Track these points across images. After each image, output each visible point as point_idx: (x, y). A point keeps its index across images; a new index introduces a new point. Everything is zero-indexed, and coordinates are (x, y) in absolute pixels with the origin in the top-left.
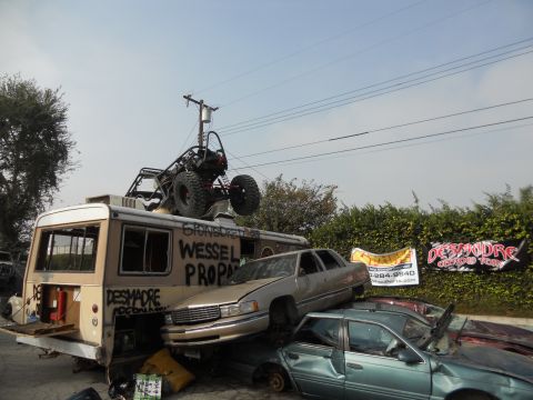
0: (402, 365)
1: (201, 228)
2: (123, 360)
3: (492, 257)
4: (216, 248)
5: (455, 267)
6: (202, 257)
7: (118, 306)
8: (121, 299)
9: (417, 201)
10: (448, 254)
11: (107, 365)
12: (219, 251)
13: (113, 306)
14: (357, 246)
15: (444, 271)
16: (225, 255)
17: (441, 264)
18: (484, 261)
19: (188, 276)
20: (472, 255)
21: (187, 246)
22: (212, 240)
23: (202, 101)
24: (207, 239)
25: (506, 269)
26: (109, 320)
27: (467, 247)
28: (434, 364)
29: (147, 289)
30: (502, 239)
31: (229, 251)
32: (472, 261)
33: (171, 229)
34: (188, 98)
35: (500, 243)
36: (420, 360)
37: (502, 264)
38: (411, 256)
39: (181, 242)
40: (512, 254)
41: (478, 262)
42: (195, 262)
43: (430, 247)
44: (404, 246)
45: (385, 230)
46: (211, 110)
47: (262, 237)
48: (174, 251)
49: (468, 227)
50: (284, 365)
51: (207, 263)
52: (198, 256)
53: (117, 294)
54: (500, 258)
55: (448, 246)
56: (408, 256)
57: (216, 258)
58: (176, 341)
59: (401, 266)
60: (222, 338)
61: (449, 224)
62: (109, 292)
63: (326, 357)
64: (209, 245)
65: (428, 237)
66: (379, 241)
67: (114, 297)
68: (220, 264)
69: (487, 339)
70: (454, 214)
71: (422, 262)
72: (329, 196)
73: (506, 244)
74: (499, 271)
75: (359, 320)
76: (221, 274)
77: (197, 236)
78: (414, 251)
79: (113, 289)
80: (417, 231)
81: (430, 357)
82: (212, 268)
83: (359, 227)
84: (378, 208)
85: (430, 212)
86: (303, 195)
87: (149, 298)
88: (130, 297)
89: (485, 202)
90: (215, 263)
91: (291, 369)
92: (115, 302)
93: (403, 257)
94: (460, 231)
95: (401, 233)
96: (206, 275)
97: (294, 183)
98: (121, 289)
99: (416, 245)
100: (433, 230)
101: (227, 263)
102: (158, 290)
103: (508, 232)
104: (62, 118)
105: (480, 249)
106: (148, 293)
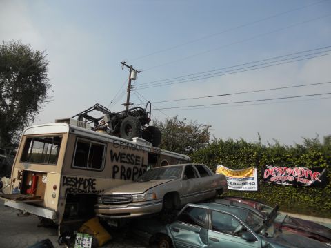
0: (244, 242)
1: (124, 144)
2: (69, 221)
3: (304, 177)
4: (133, 158)
5: (281, 182)
6: (124, 162)
7: (69, 187)
8: (71, 183)
9: (260, 139)
10: (277, 174)
11: (59, 223)
12: (134, 159)
13: (66, 187)
14: (220, 164)
15: (273, 184)
16: (138, 162)
17: (272, 179)
18: (299, 180)
19: (114, 173)
20: (291, 175)
21: (115, 154)
22: (131, 152)
23: (132, 66)
24: (127, 151)
25: (313, 186)
26: (63, 195)
27: (289, 170)
28: (264, 243)
29: (88, 178)
30: (311, 167)
31: (141, 160)
32: (291, 179)
33: (106, 143)
34: (123, 64)
35: (310, 169)
36: (256, 240)
37: (311, 182)
38: (254, 173)
39: (111, 151)
40: (317, 177)
41: (295, 180)
42: (119, 164)
43: (266, 168)
44: (250, 166)
45: (239, 155)
46: (137, 72)
47: (162, 153)
48: (107, 156)
49: (290, 157)
50: (170, 235)
51: (127, 166)
52: (121, 161)
53: (69, 180)
54: (309, 179)
55: (277, 168)
56: (252, 173)
57: (132, 164)
58: (103, 214)
59: (247, 179)
60: (132, 215)
61: (278, 155)
62: (64, 178)
63: (197, 232)
64: (128, 155)
65: (265, 162)
66: (234, 162)
67: (67, 181)
68: (135, 168)
69: (298, 230)
70: (282, 149)
71: (260, 177)
72: (206, 131)
73: (314, 170)
74: (308, 187)
75: (219, 211)
76: (134, 174)
77: (122, 148)
78: (256, 170)
79: (67, 176)
80: (259, 158)
81: (262, 238)
82: (129, 169)
83: (222, 152)
84: (235, 141)
85: (267, 146)
86: (190, 129)
87: (89, 184)
88: (77, 182)
89: (302, 143)
90: (132, 166)
91: (174, 238)
92: (68, 185)
93: (249, 173)
94: (285, 160)
95: (248, 158)
96: (125, 174)
97: (185, 122)
98: (72, 177)
99: (257, 166)
100: (269, 158)
101: (139, 167)
102: (95, 180)
103: (315, 162)
104: (44, 69)
105: (297, 172)
106: (88, 181)
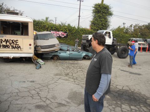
3: (62, 35)
10: (54, 34)
18: (60, 36)
20: (58, 34)
25: (64, 37)
27: (58, 32)
32: (58, 35)
37: (63, 36)
40: (65, 35)
44: (44, 31)
49: (59, 28)
50: (58, 55)
54: (63, 35)
55: (54, 32)
58: (42, 52)
60: (56, 51)
65: (50, 29)
66: (38, 29)
73: (65, 33)
91: (60, 55)
94: (57, 29)
95: (44, 28)
103: (65, 30)
105: (60, 33)
